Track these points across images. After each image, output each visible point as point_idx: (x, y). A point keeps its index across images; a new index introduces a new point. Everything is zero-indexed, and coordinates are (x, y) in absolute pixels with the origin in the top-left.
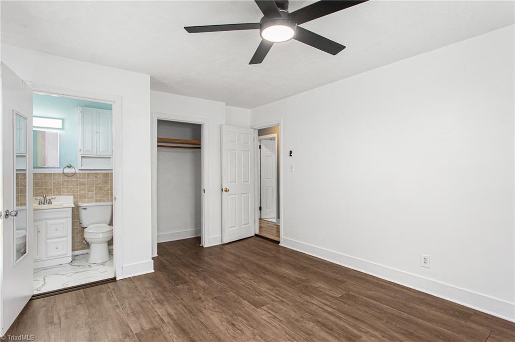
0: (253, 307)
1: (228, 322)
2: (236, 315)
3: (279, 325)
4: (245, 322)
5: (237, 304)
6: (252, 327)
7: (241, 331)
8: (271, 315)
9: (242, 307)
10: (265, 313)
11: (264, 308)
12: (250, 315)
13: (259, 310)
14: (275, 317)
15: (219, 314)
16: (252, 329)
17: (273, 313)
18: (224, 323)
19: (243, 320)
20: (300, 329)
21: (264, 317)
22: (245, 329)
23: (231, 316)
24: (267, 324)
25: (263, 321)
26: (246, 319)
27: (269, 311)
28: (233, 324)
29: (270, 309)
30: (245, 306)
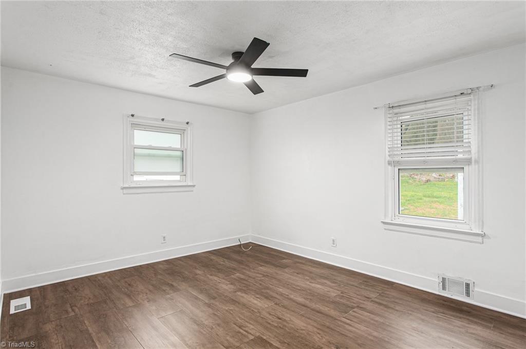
0: (265, 338)
1: (285, 320)
2: (280, 327)
3: (237, 320)
4: (269, 322)
5: (285, 341)
6: (262, 318)
7: (270, 314)
8: (244, 329)
9: (277, 337)
10: (250, 331)
11: (252, 337)
12: (266, 328)
13: (258, 334)
14: (240, 327)
15: (298, 328)
16: (262, 316)
17: (241, 331)
18: (289, 319)
19: (272, 323)
20: (219, 318)
21: (252, 327)
22: (268, 315)
23: (285, 326)
24: (248, 321)
25: (252, 323)
26: (269, 323)
27: (246, 334)
28: (280, 319)
29: (245, 336)
30: (274, 338)
